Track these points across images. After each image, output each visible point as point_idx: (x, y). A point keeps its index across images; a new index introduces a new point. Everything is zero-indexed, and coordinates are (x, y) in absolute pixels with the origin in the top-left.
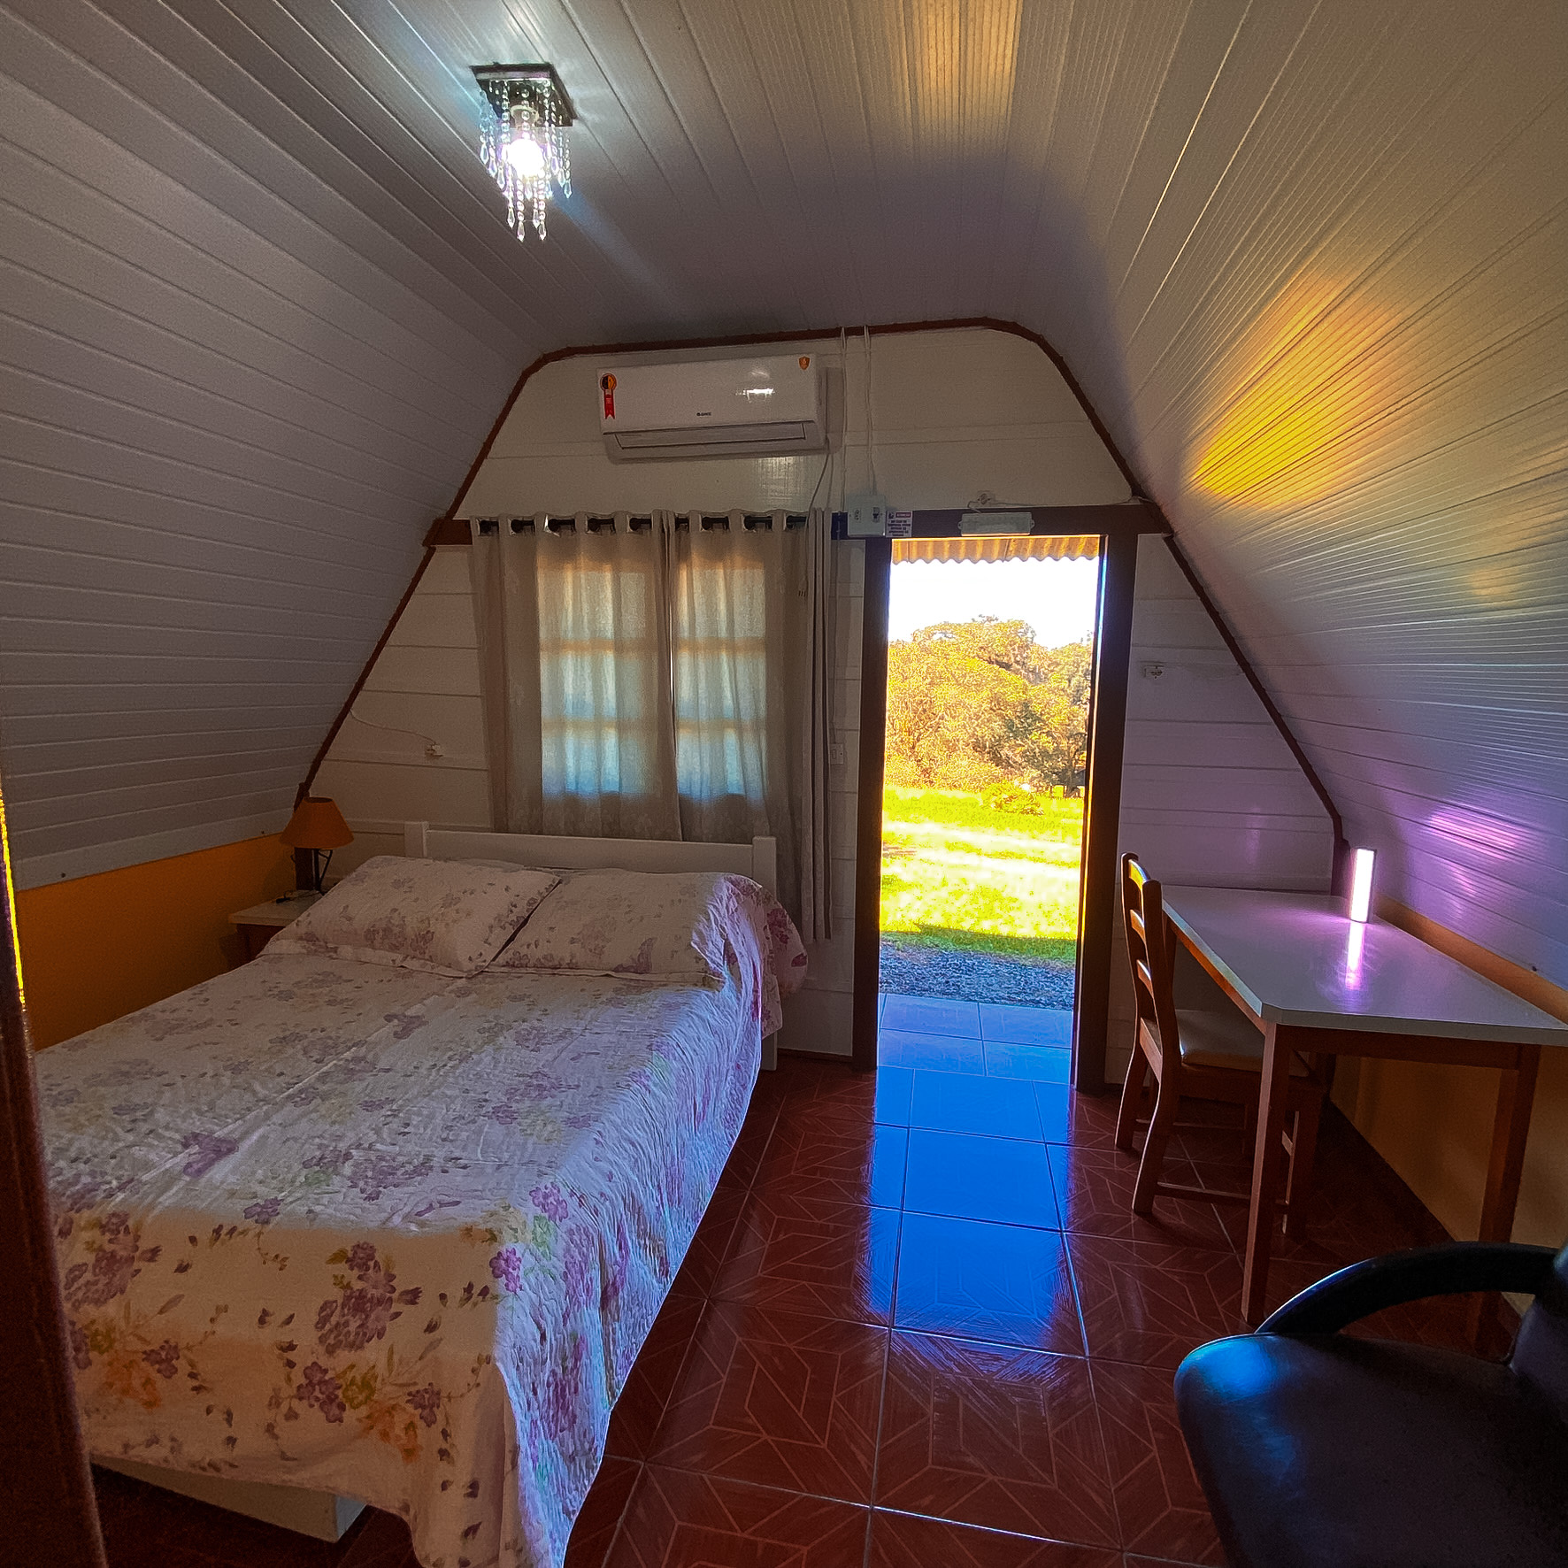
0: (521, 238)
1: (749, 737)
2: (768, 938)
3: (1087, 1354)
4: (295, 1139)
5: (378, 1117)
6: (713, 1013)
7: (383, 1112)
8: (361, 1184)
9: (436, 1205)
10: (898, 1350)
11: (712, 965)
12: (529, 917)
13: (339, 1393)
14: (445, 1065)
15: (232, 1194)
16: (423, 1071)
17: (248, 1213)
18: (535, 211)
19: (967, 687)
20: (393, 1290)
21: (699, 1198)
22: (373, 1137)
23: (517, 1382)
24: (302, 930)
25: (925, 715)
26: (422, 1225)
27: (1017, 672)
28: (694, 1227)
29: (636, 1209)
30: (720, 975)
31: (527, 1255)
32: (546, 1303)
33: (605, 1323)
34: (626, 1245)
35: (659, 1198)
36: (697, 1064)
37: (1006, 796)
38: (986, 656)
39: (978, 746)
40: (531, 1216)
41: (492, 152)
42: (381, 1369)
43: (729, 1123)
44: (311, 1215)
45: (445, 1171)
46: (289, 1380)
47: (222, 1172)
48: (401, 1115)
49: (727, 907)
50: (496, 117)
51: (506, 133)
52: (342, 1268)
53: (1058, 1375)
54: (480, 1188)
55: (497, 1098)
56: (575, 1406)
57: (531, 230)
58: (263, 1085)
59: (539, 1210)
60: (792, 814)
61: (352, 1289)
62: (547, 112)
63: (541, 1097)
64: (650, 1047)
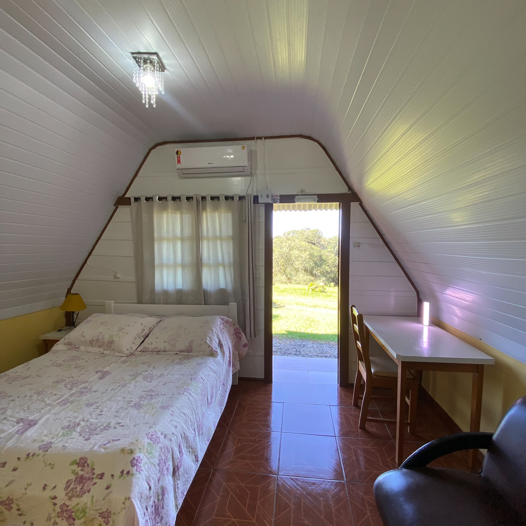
0: (147, 106)
1: (227, 269)
2: (234, 338)
3: (345, 480)
4: (60, 419)
5: (91, 409)
6: (214, 366)
7: (93, 407)
8: (84, 435)
9: (111, 441)
10: (280, 483)
11: (214, 349)
12: (149, 333)
13: (73, 514)
14: (117, 389)
15: (35, 441)
16: (109, 391)
17: (40, 448)
18: (152, 98)
19: (302, 251)
20: (94, 474)
21: (209, 432)
22: (89, 417)
23: (140, 507)
24: (66, 341)
25: (288, 260)
26: (105, 449)
27: (317, 246)
28: (208, 443)
29: (186, 438)
30: (217, 352)
31: (145, 458)
32: (152, 475)
33: (174, 481)
34: (182, 451)
35: (194, 434)
36: (208, 384)
37: (315, 287)
38: (307, 241)
39: (306, 270)
40: (146, 443)
41: (137, 79)
42: (89, 504)
43: (221, 404)
44: (64, 448)
45: (115, 428)
46: (54, 510)
47: (31, 433)
48: (100, 408)
49: (220, 328)
50: (139, 68)
51: (142, 73)
52: (75, 467)
53: (335, 488)
54: (128, 434)
55: (136, 400)
56: (163, 513)
57: (150, 104)
58: (49, 399)
59: (149, 441)
60: (242, 295)
61: (78, 474)
62: (156, 67)
63: (152, 399)
64: (191, 379)
